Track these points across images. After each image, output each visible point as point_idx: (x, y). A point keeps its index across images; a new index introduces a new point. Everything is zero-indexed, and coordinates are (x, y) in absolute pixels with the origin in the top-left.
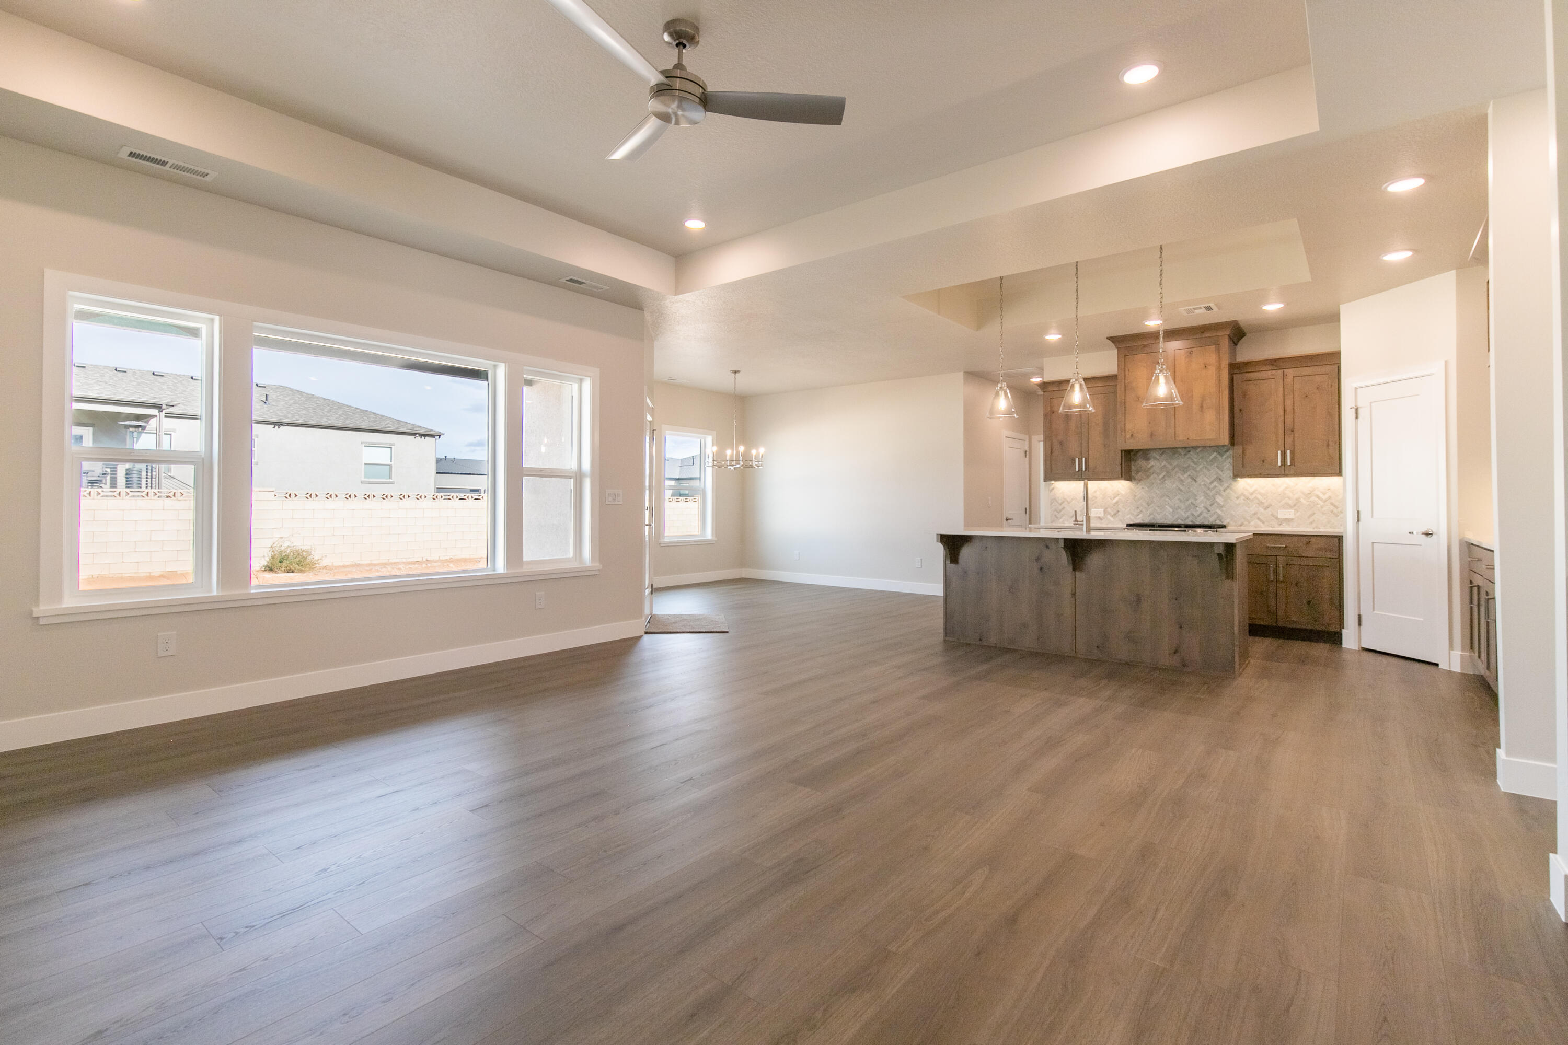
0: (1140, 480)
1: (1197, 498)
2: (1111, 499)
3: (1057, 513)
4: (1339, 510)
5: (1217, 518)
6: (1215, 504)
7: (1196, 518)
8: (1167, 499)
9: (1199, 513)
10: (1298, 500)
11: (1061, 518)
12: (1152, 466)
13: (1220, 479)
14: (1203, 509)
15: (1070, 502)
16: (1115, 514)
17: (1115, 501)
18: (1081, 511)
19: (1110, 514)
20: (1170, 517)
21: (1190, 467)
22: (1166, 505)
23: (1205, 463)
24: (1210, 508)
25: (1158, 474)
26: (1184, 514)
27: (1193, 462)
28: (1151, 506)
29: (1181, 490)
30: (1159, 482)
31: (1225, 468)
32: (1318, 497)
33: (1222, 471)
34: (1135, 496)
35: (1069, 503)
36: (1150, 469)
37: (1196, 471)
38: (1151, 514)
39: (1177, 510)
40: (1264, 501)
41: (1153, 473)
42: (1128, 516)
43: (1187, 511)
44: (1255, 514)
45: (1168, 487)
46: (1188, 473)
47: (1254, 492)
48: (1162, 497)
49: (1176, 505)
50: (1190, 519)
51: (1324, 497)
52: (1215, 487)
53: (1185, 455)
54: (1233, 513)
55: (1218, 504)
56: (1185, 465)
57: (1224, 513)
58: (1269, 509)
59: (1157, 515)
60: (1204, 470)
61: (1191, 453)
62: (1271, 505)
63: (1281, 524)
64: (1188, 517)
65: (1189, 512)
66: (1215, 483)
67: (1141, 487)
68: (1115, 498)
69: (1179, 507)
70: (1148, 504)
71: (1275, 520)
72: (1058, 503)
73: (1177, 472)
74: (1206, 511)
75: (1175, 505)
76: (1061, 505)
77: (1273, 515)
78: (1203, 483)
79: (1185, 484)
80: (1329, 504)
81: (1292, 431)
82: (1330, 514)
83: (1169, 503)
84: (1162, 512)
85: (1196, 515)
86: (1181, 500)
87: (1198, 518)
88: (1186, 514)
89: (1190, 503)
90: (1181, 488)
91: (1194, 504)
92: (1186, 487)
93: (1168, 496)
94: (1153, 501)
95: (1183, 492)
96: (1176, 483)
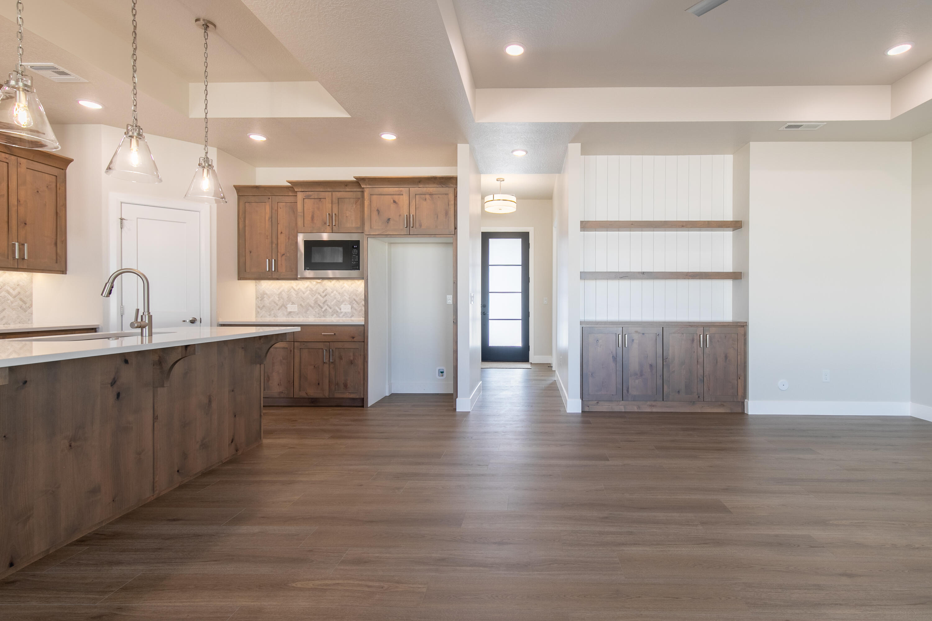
4: (27, 305)
32: (8, 292)
51: (14, 293)
80: (18, 300)
81: (25, 224)
82: (20, 309)
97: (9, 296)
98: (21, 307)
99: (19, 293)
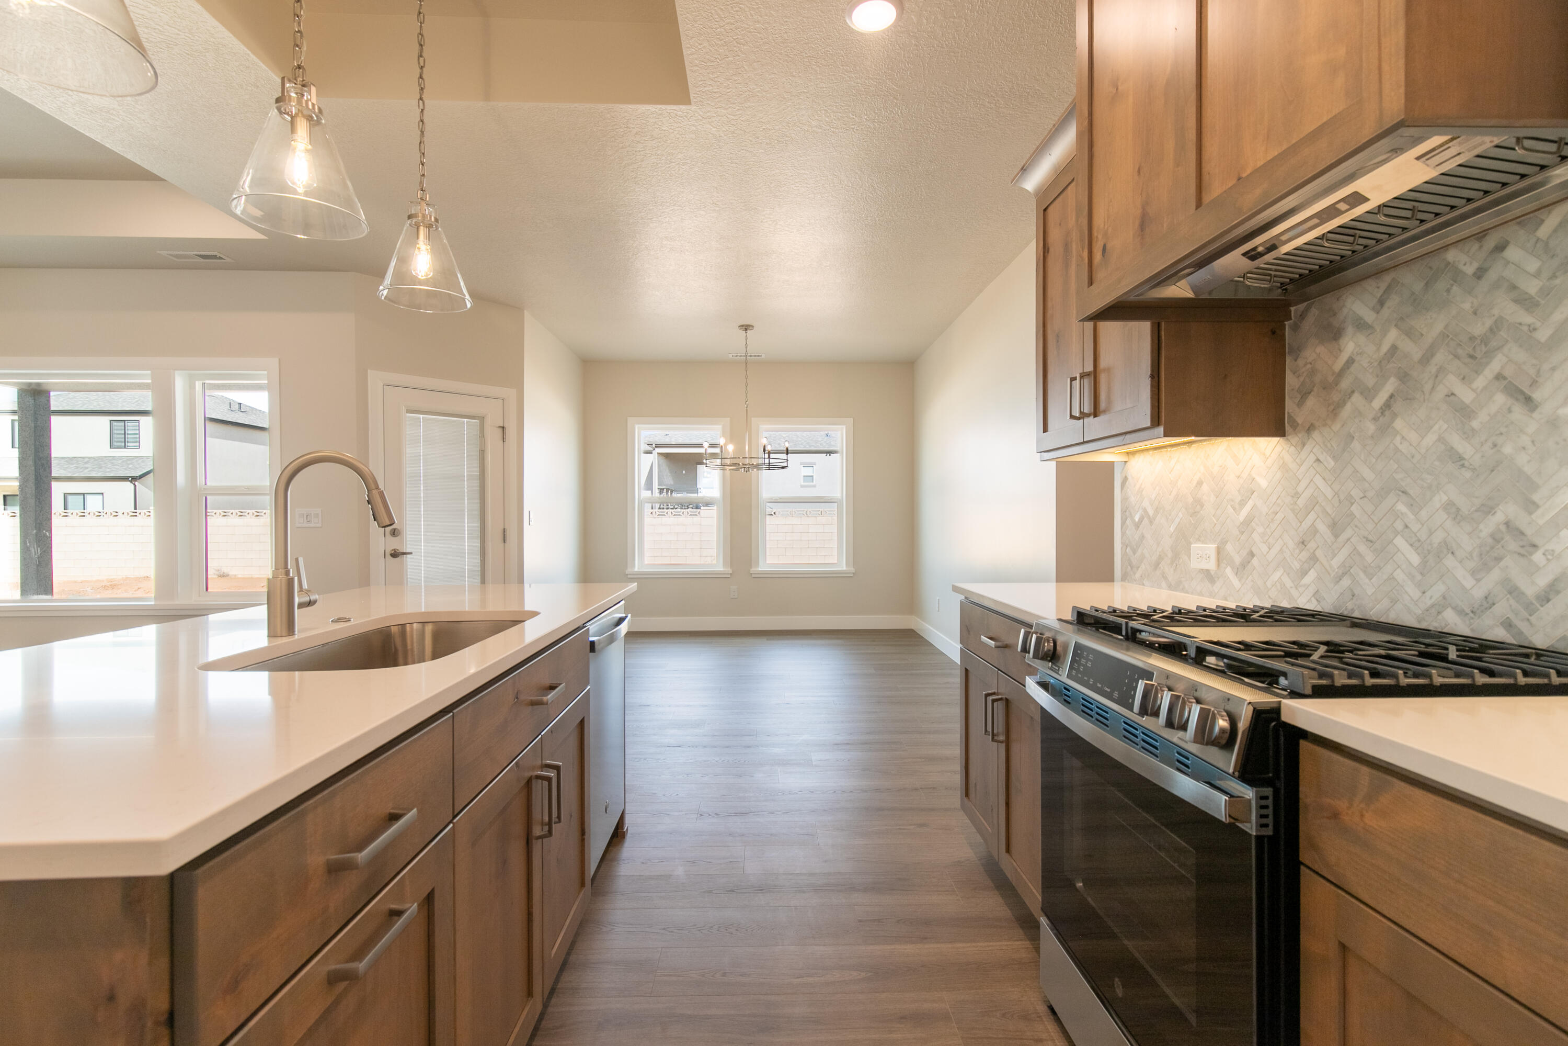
0: (1310, 429)
1: (1536, 497)
2: (1234, 509)
3: (1131, 553)
7: (1530, 608)
8: (1401, 507)
9: (1542, 581)
12: (1350, 362)
15: (1154, 519)
16: (1243, 565)
17: (1243, 515)
18: (1172, 550)
19: (1231, 562)
20: (1412, 591)
21: (1503, 333)
22: (1397, 533)
25: (1369, 394)
26: (1468, 582)
27: (1521, 299)
28: (1342, 538)
29: (1459, 459)
30: (1371, 427)
34: (1297, 495)
35: (1152, 522)
36: (1340, 375)
37: (1530, 346)
38: (1345, 571)
41: (1353, 392)
42: (1276, 576)
43: (1485, 568)
45: (1404, 447)
46: (1496, 365)
49: (1438, 537)
50: (1503, 608)
53: (1480, 274)
56: (1479, 329)
59: (1362, 575)
61: (1513, 253)
64: (1488, 602)
65: (1495, 575)
67: (1312, 458)
68: (1243, 503)
69: (1447, 548)
70: (1335, 528)
72: (1133, 522)
73: (1441, 370)
75: (1431, 533)
76: (1138, 527)
79: (1475, 424)
83: (1407, 527)
84: (1380, 568)
85: (1530, 591)
86: (1458, 510)
87: (1542, 609)
88: (1478, 580)
89: (1503, 528)
90: (1460, 450)
91: (1522, 533)
92: (1482, 443)
93: (1403, 492)
94: (1352, 516)
95: (1464, 469)
96: (1436, 427)
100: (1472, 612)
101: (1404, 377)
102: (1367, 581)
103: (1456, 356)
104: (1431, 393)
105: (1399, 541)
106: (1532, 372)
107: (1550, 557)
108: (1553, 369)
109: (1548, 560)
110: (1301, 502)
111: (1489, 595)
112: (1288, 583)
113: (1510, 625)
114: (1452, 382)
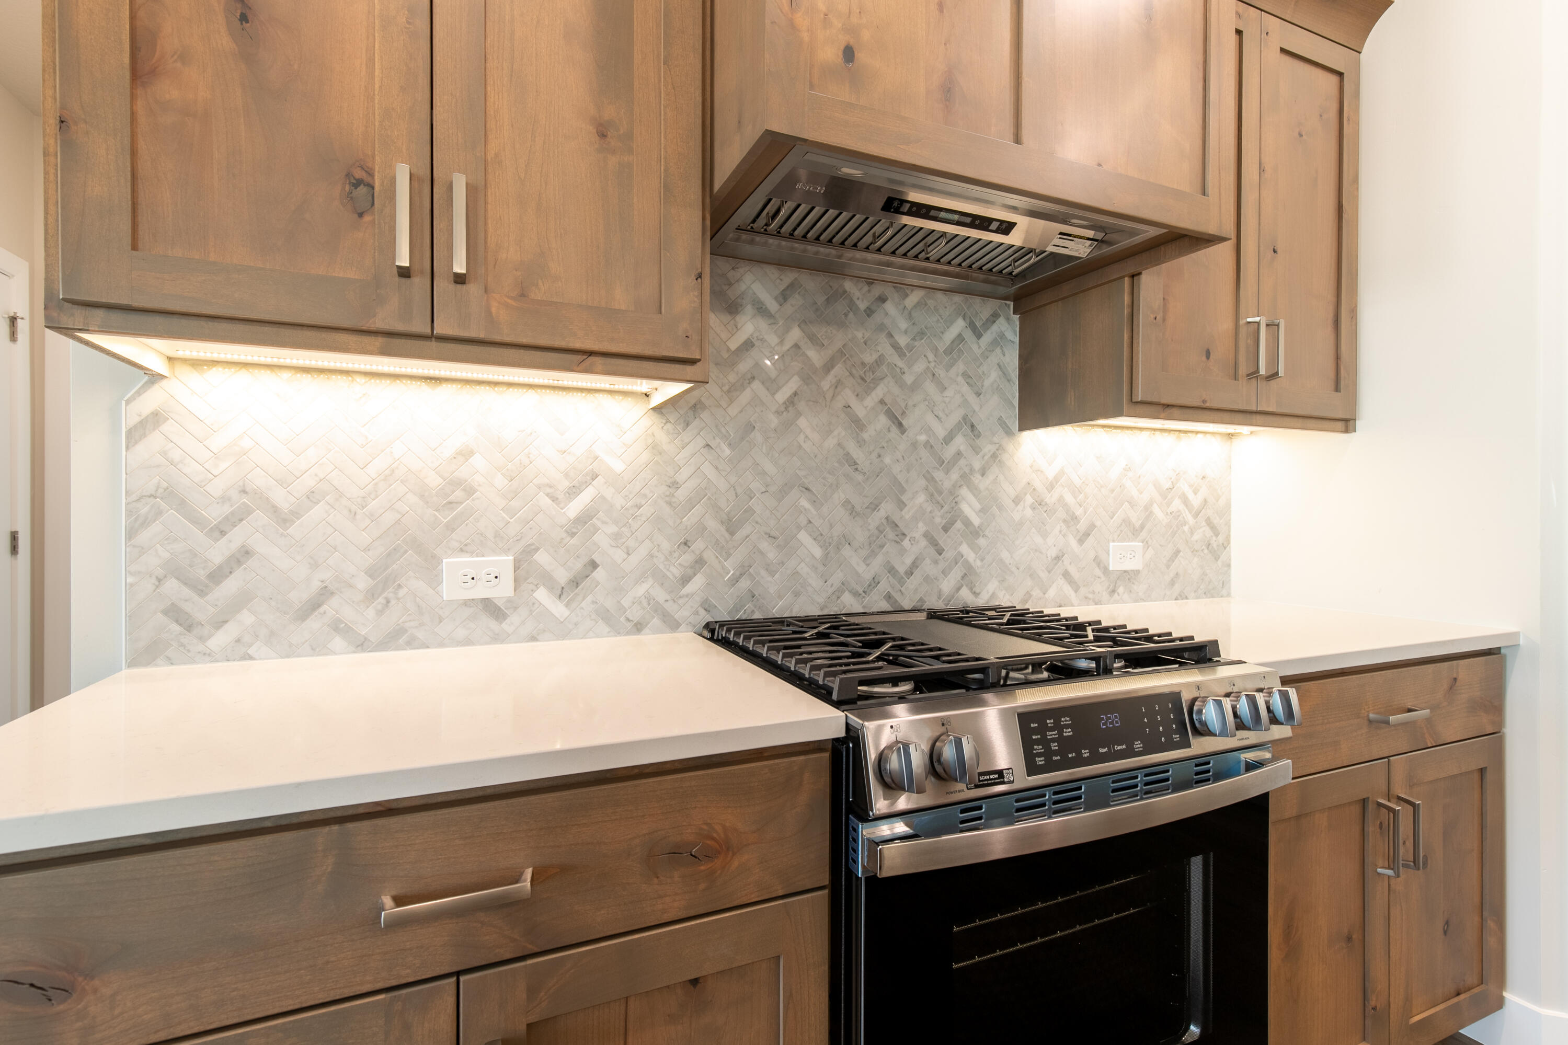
1: (905, 498)
2: (554, 499)
3: (186, 592)
4: (1221, 539)
5: (963, 578)
6: (959, 525)
7: (902, 582)
8: (804, 503)
9: (908, 561)
10: (1147, 510)
11: (220, 624)
13: (972, 426)
14: (924, 543)
15: (296, 514)
16: (575, 582)
17: (574, 508)
18: (371, 573)
19: (547, 580)
20: (815, 582)
21: (884, 368)
22: (799, 528)
23: (931, 356)
24: (942, 539)
25: (772, 385)
26: (861, 568)
27: (896, 347)
28: (739, 535)
29: (854, 464)
30: (774, 421)
31: (987, 383)
32: (1186, 502)
33: (978, 394)
34: (674, 485)
35: (284, 519)
37: (902, 385)
38: (743, 571)
39: (838, 549)
40: (1079, 512)
41: (753, 378)
43: (873, 554)
44: (1058, 558)
45: (807, 446)
46: (879, 392)
47: (1057, 479)
48: (783, 492)
49: (837, 531)
50: (884, 586)
51: (1196, 501)
52: (959, 454)
54: (1005, 555)
55: (967, 523)
56: (869, 358)
57: (982, 560)
58: (1090, 541)
59: (763, 573)
60: (930, 387)
61: (889, 306)
62: (1092, 526)
63: (1114, 591)
64: (875, 582)
65: (880, 559)
66: (960, 442)
67: (700, 442)
68: (574, 491)
69: (847, 540)
70: (731, 526)
71: (1103, 578)
72: (197, 521)
73: (838, 384)
74: (932, 551)
75: (831, 526)
76: (220, 531)
77: (1098, 561)
78: (923, 438)
79: (865, 436)
80: (1204, 523)
81: (1275, 251)
82: (1206, 551)
83: (810, 522)
84: (783, 563)
85: (902, 569)
86: (853, 507)
87: (908, 581)
88: (868, 565)
89: (884, 521)
90: (855, 456)
91: (897, 525)
92: (870, 452)
93: (806, 489)
94: (750, 511)
95: (857, 472)
96: (836, 433)
97: (1187, 512)
98: (1209, 544)
99: (1205, 501)
100: (864, 592)
101: (806, 380)
102: (770, 579)
103: (851, 374)
104: (831, 400)
105: (803, 536)
106: (903, 405)
107: (912, 542)
108: (914, 406)
109: (912, 544)
110: (681, 494)
111: (875, 576)
112: (661, 595)
113: (890, 597)
114: (847, 396)
